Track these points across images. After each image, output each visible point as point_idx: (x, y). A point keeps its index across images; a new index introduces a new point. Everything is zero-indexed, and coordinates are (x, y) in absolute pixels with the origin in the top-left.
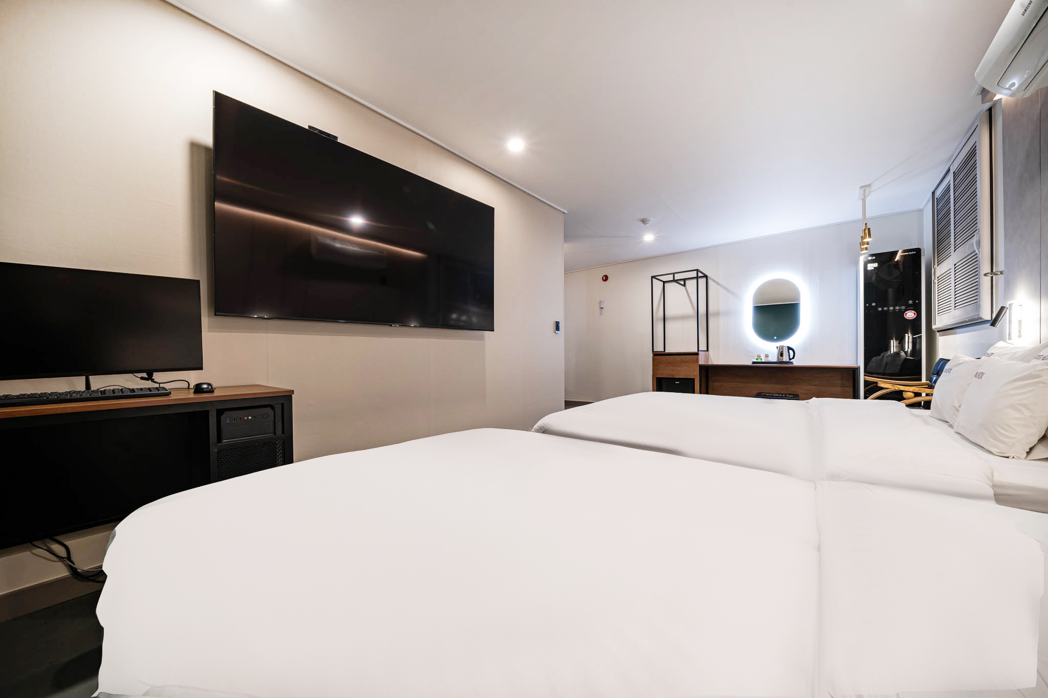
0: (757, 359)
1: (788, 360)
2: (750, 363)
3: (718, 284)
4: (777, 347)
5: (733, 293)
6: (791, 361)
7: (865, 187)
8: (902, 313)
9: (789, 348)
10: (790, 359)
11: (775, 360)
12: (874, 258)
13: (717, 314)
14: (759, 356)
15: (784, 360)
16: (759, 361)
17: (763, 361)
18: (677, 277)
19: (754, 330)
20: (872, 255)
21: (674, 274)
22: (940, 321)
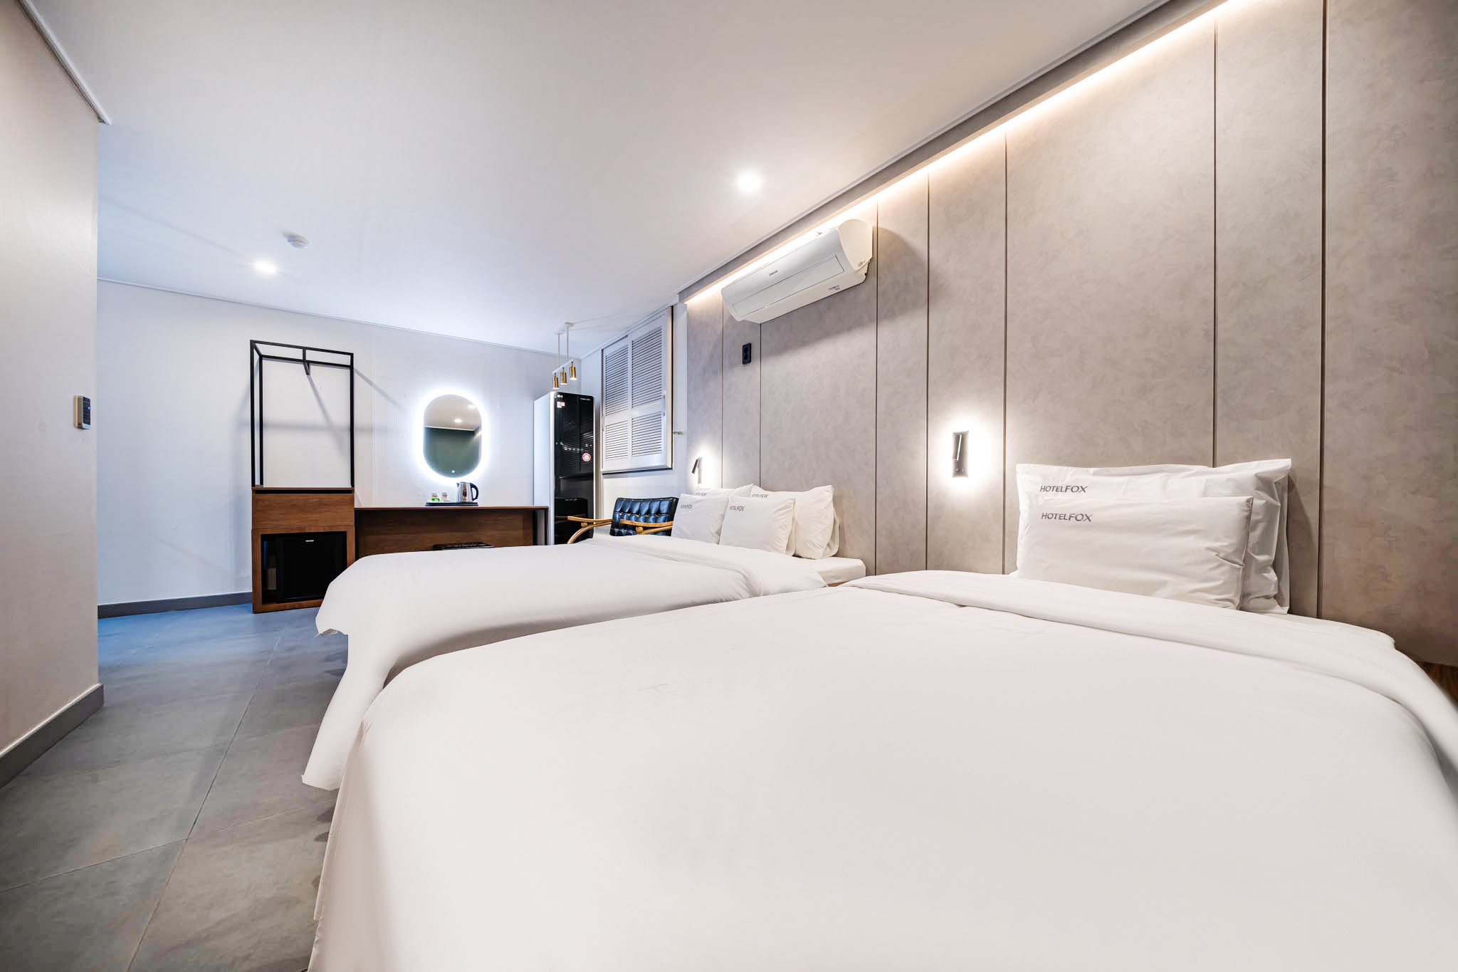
0: (433, 500)
1: (471, 501)
2: (423, 505)
3: (370, 383)
4: (458, 485)
5: (394, 402)
6: (475, 501)
7: (569, 324)
8: (581, 454)
9: (472, 486)
10: (473, 499)
11: (455, 501)
12: (562, 397)
13: (370, 430)
14: (435, 496)
15: (467, 501)
16: (436, 501)
17: (442, 501)
18: (311, 356)
19: (426, 459)
20: (561, 394)
21: (304, 349)
22: (606, 466)
